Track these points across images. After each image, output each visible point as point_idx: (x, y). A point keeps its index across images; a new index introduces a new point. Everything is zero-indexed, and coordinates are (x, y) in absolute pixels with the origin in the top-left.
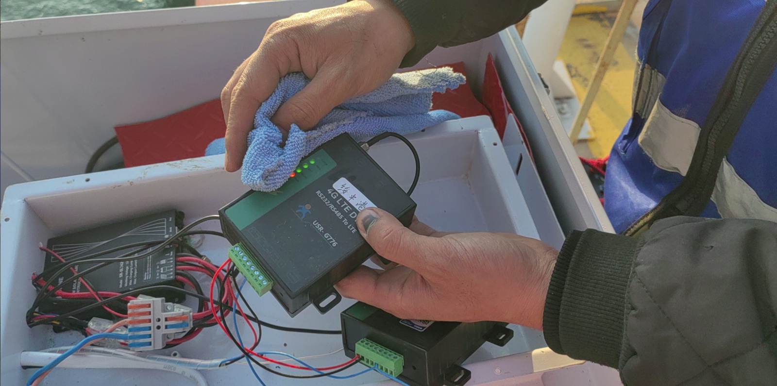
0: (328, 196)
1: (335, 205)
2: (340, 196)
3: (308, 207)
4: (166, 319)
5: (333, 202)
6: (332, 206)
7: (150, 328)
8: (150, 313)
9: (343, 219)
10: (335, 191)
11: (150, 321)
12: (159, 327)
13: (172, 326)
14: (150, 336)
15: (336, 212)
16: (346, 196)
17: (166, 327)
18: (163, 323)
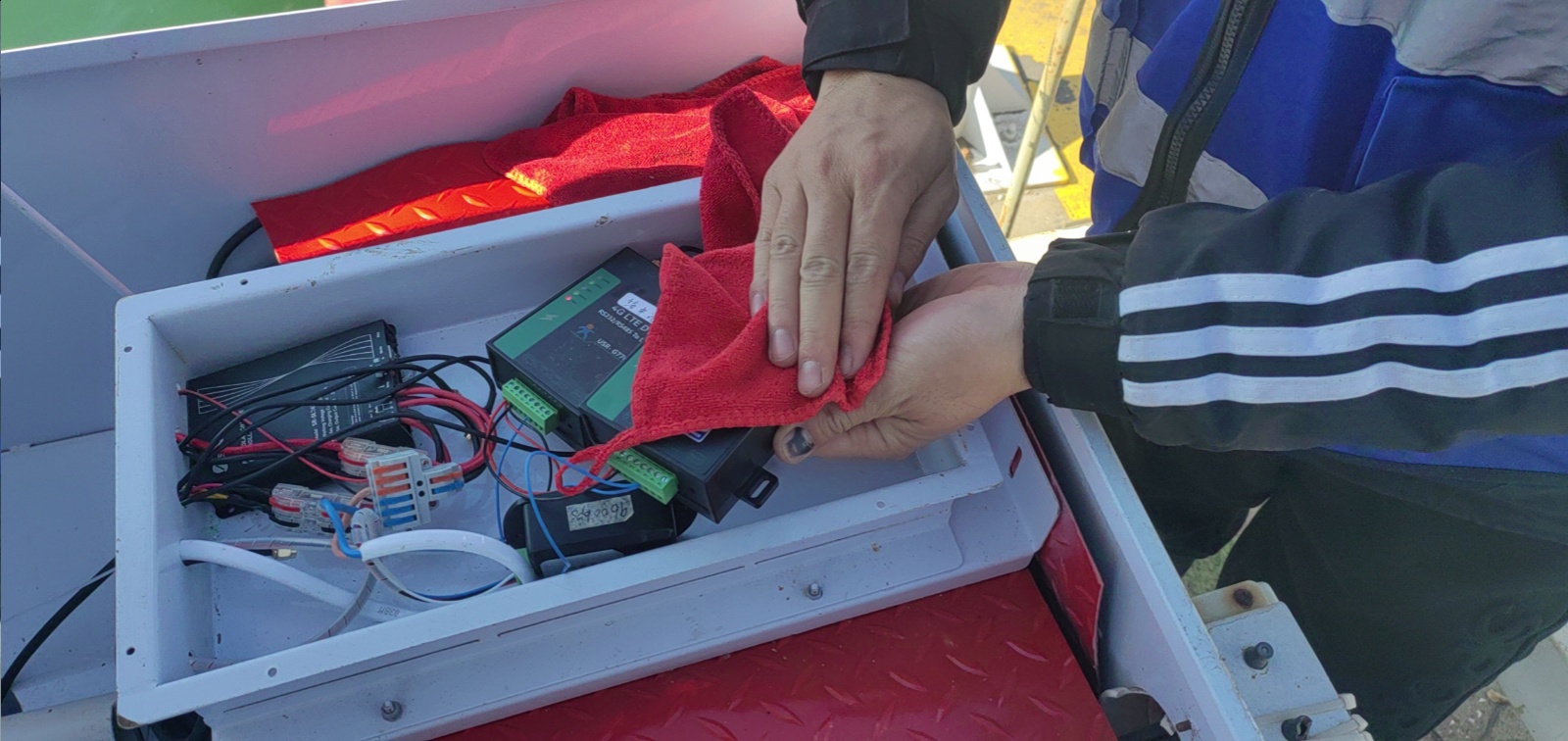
0: (614, 314)
1: (623, 321)
2: (627, 312)
3: (591, 326)
4: (432, 481)
5: (620, 318)
6: (618, 323)
7: (411, 497)
8: (407, 476)
9: (633, 333)
10: (621, 307)
11: (409, 486)
12: (422, 494)
13: (442, 490)
14: (413, 507)
15: (624, 328)
16: (634, 311)
17: (434, 491)
18: (427, 487)
